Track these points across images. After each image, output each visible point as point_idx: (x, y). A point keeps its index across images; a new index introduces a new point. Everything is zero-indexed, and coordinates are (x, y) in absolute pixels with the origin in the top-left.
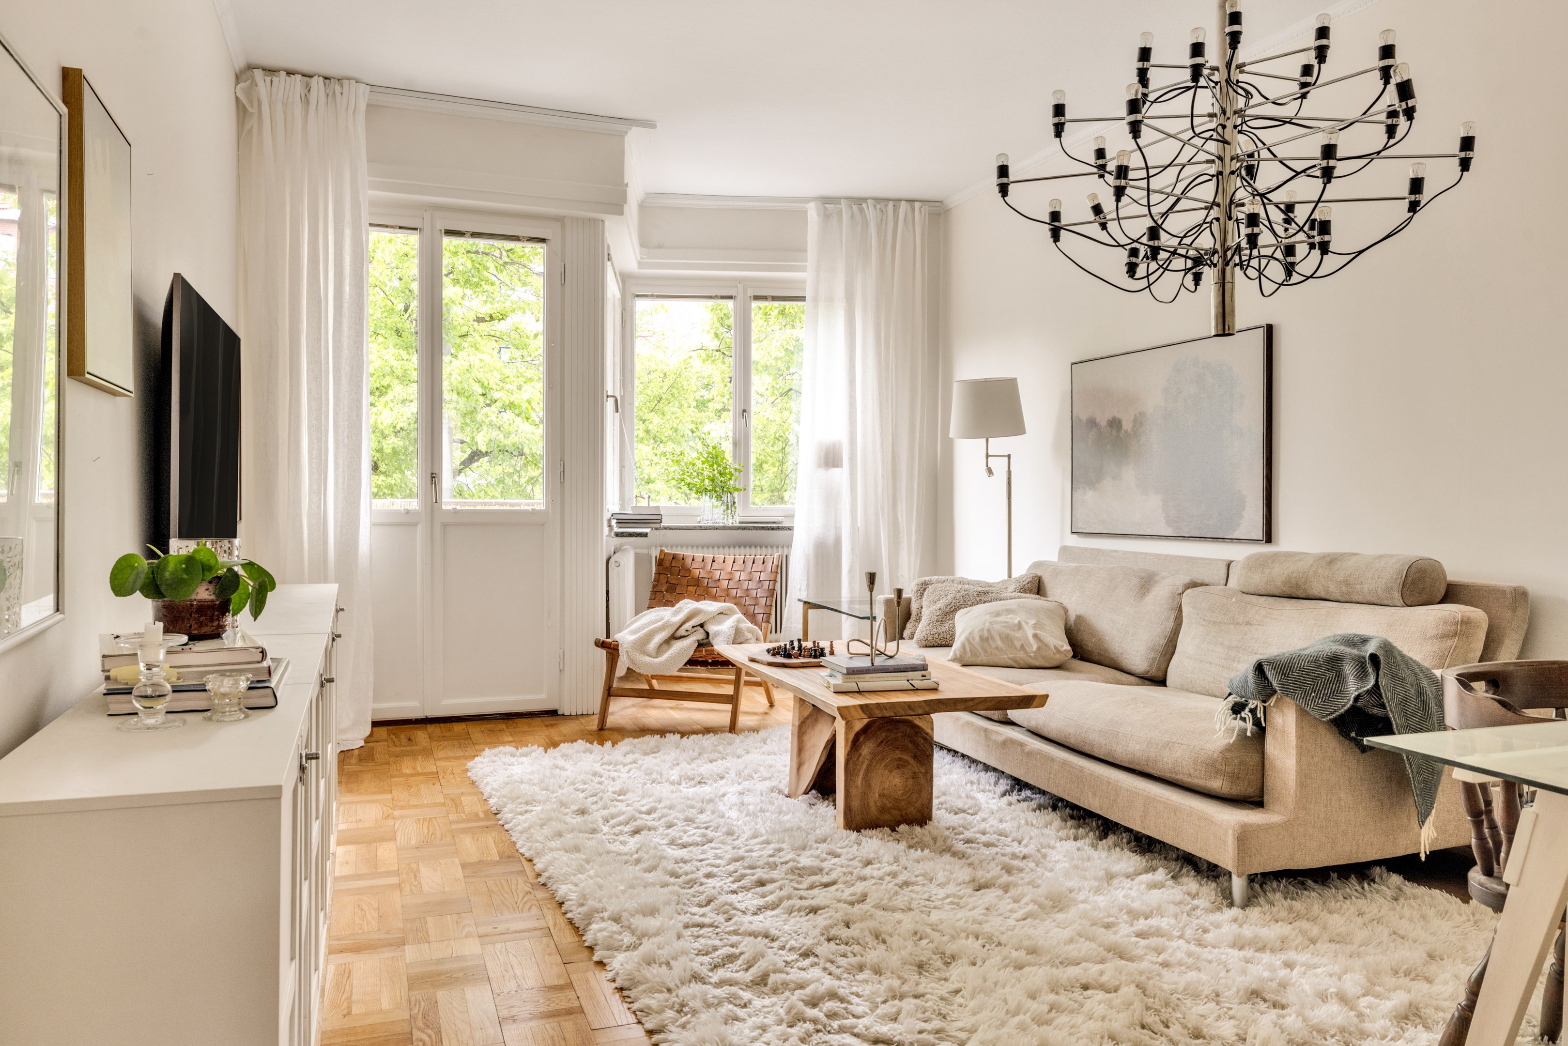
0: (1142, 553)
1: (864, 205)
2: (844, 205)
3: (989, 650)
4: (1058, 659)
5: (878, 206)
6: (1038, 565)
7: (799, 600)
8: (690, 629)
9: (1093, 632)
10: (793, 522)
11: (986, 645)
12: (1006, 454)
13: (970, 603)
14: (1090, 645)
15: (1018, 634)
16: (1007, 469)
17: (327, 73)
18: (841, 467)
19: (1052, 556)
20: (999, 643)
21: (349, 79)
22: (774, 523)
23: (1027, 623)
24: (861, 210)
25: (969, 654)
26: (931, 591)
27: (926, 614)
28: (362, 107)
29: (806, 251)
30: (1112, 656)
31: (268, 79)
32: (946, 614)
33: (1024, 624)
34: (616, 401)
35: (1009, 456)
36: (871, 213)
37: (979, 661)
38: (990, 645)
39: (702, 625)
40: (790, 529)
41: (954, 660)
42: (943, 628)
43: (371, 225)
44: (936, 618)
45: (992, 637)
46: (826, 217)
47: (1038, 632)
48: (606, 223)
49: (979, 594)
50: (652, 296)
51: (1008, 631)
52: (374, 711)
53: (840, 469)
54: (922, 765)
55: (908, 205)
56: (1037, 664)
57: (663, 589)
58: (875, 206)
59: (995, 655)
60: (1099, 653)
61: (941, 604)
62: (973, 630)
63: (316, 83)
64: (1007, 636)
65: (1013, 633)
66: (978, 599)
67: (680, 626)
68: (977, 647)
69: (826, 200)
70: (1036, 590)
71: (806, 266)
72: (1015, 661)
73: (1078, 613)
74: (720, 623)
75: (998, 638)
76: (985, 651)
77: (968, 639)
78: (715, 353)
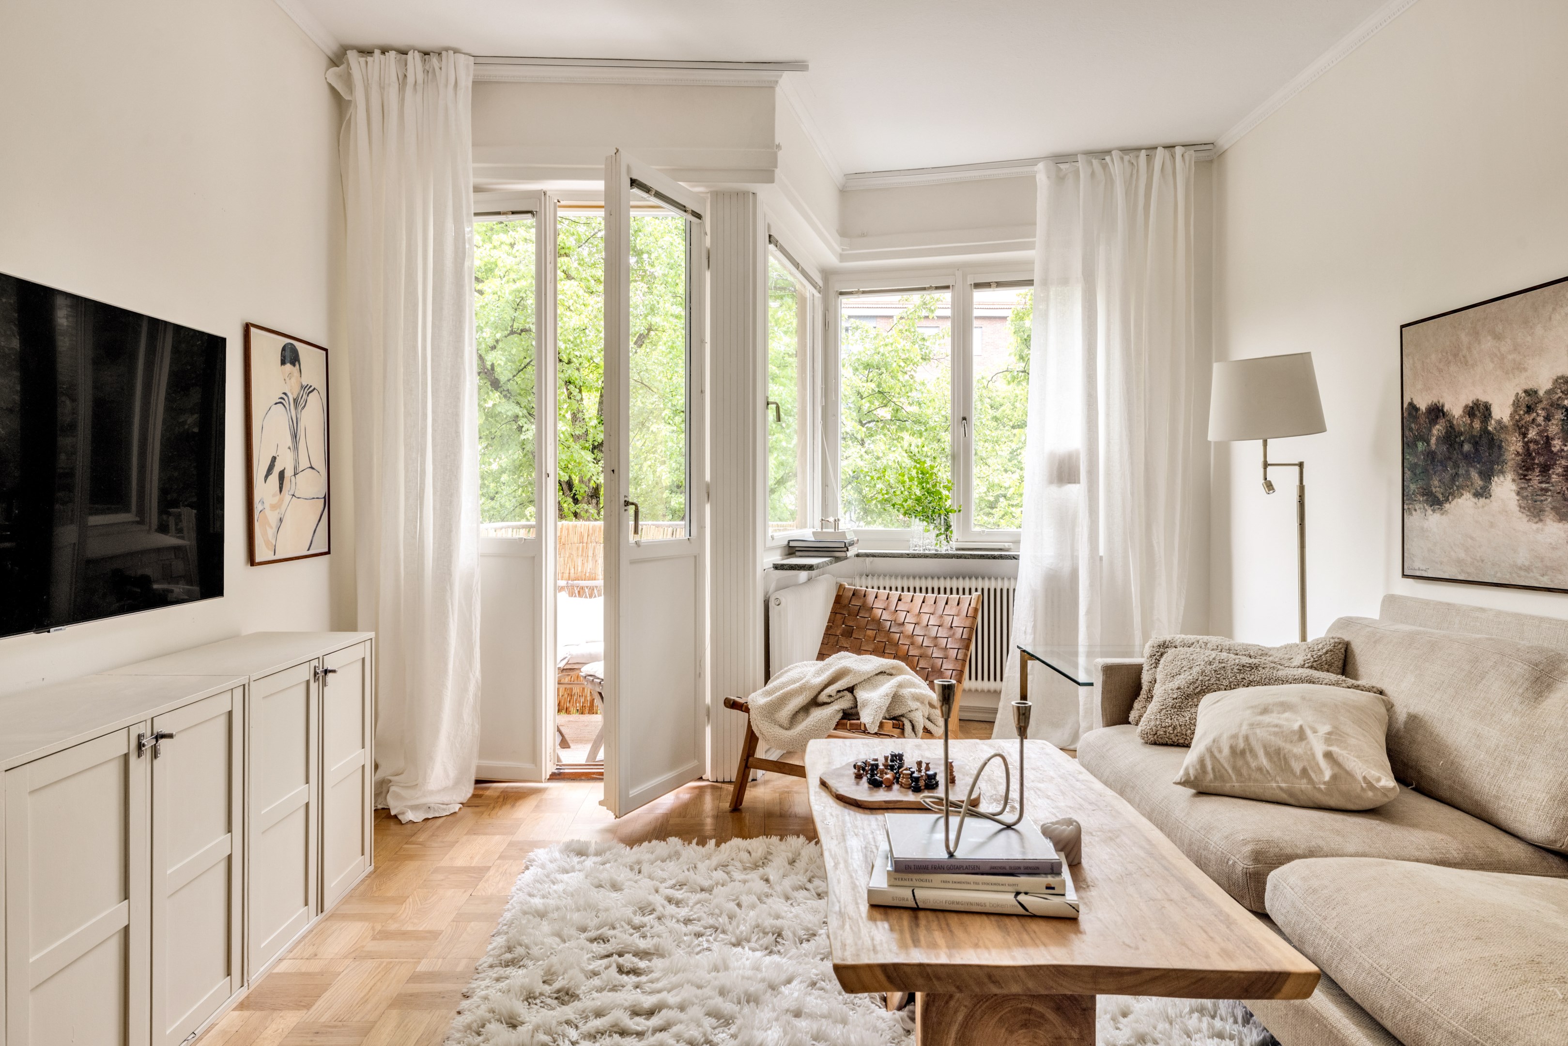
0: (1533, 617)
1: (1108, 158)
2: (1081, 164)
3: (1244, 772)
4: (1370, 799)
5: (1126, 158)
6: (1346, 623)
7: (1018, 647)
8: (834, 694)
9: (1440, 750)
10: (1019, 548)
11: (1240, 763)
12: (1297, 462)
13: (1225, 683)
14: (1434, 769)
15: (1298, 749)
16: (1297, 483)
17: (426, 44)
18: (1079, 482)
19: (1371, 611)
20: (1264, 761)
21: (447, 49)
22: (1001, 550)
23: (1315, 731)
24: (1105, 167)
25: (1211, 776)
26: (1171, 658)
27: (1158, 691)
28: (466, 82)
29: (1035, 224)
30: (1477, 797)
31: (362, 60)
32: (1188, 697)
33: (1309, 732)
34: (778, 408)
35: (1301, 465)
36: (1117, 167)
37: (1227, 787)
38: (1247, 764)
39: (851, 690)
40: (1015, 558)
41: (1185, 783)
42: (1181, 719)
43: (476, 214)
44: (1170, 702)
45: (1251, 750)
46: (1059, 179)
47: (1334, 749)
48: (761, 196)
49: (1242, 668)
50: (857, 292)
51: (1280, 743)
52: (479, 768)
53: (1078, 485)
54: (1073, 1024)
55: (1167, 152)
56: (1332, 803)
57: (838, 632)
58: (1122, 159)
59: (1256, 780)
60: (1451, 788)
61: (1181, 681)
62: (1220, 736)
63: (414, 59)
64: (1278, 751)
65: (1288, 747)
66: (1239, 677)
67: (822, 690)
68: (1226, 765)
69: (1059, 159)
70: (1340, 664)
71: (1034, 242)
72: (1291, 794)
73: (1414, 710)
74: (875, 687)
75: (1261, 753)
76: (1239, 773)
77: (1210, 750)
78: (1020, 374)
